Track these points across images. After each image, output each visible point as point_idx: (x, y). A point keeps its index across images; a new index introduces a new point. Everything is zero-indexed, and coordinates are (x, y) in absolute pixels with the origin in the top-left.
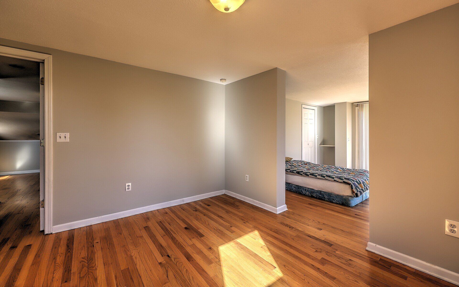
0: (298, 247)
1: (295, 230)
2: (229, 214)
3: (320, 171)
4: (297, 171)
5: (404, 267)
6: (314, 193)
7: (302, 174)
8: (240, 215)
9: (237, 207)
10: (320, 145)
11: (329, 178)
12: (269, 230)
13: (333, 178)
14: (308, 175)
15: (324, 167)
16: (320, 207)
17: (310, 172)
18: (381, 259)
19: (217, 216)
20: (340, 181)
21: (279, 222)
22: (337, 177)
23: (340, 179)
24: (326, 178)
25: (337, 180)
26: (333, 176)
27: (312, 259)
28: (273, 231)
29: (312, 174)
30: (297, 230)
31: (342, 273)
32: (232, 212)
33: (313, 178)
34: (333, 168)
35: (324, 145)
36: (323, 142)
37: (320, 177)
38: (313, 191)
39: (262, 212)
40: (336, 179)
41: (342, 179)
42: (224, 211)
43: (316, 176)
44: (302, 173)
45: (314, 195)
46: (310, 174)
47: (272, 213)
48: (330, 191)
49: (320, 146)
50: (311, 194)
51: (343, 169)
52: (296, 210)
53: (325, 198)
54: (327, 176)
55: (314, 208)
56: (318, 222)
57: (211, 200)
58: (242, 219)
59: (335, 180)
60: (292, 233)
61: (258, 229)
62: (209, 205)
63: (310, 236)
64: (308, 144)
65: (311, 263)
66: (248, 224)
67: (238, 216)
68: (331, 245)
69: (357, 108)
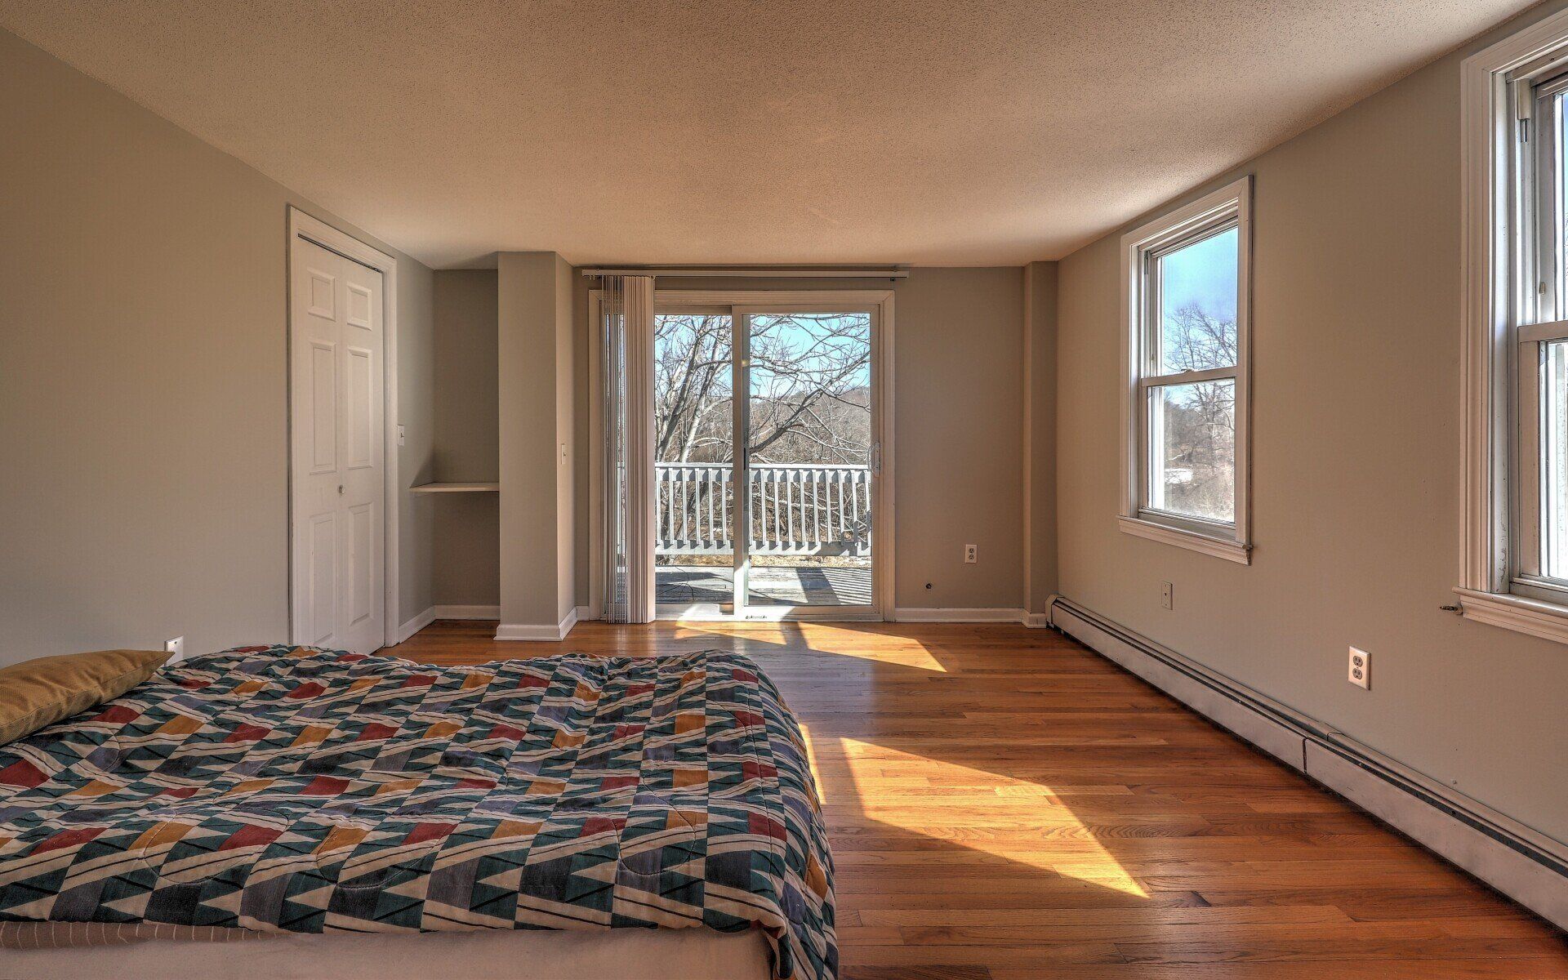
3: (448, 760)
4: (162, 883)
7: (226, 921)
10: (413, 486)
15: (466, 692)
17: (329, 874)
34: (540, 682)
35: (435, 481)
36: (434, 470)
44: (231, 902)
46: (341, 903)
49: (415, 490)
51: (601, 671)
64: (337, 488)
69: (594, 295)
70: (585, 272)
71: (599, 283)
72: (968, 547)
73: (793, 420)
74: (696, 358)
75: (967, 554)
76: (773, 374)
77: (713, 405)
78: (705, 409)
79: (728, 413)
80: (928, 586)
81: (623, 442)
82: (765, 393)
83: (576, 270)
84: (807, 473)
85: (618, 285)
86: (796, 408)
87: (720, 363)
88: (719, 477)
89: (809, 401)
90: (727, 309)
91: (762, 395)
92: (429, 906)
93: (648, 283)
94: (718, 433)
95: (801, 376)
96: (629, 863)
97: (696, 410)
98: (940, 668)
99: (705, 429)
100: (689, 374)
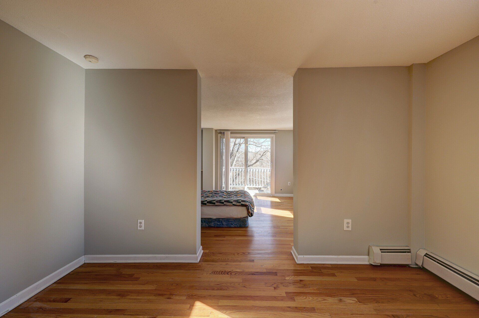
0: (258, 293)
1: (235, 274)
2: (129, 297)
5: (325, 266)
6: (211, 222)
8: (150, 288)
9: (131, 278)
11: (228, 203)
12: (211, 291)
13: (232, 202)
14: (205, 204)
16: (227, 235)
17: (206, 201)
18: (311, 267)
19: (106, 314)
20: (238, 204)
21: (211, 272)
22: (235, 201)
23: (238, 202)
24: (225, 203)
25: (236, 204)
26: (231, 201)
27: (282, 300)
28: (216, 288)
29: (210, 202)
30: (237, 272)
31: (311, 298)
32: (131, 292)
33: (211, 207)
37: (219, 204)
38: (210, 220)
39: (177, 268)
40: (234, 203)
41: (240, 202)
42: (113, 297)
43: (214, 203)
45: (212, 224)
46: (208, 202)
47: (191, 264)
48: (229, 216)
50: (208, 224)
52: (212, 249)
53: (223, 225)
54: (225, 201)
55: (223, 238)
56: (243, 253)
57: (62, 287)
58: (160, 295)
59: (233, 205)
60: (236, 279)
61: (196, 297)
62: (67, 301)
63: (253, 274)
65: (285, 305)
66: (177, 298)
67: (149, 293)
68: (275, 274)
69: (219, 135)
70: (218, 131)
71: (220, 133)
72: (289, 182)
73: (260, 158)
74: (236, 142)
75: (289, 184)
76: (256, 147)
77: (240, 154)
78: (238, 155)
79: (244, 156)
80: (281, 190)
81: (224, 162)
82: (254, 151)
83: (216, 130)
84: (261, 170)
85: (224, 133)
86: (262, 155)
87: (242, 143)
88: (242, 170)
89: (265, 153)
90: (244, 138)
91: (253, 152)
92: (216, 203)
93: (229, 133)
94: (241, 161)
95: (263, 147)
96: (234, 200)
97: (235, 156)
98: (280, 201)
99: (237, 160)
100: (234, 146)
